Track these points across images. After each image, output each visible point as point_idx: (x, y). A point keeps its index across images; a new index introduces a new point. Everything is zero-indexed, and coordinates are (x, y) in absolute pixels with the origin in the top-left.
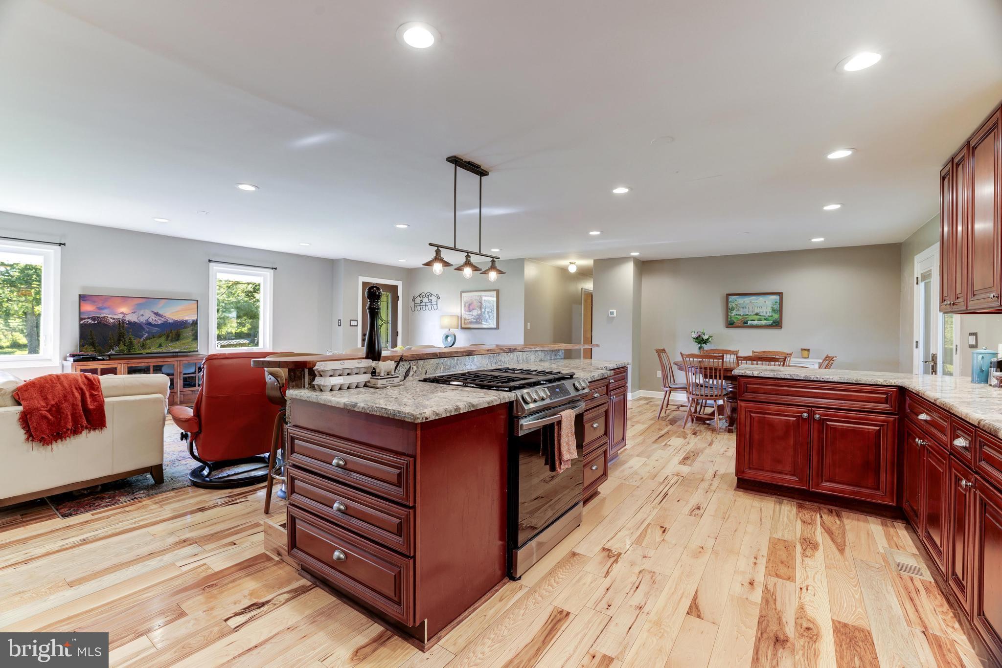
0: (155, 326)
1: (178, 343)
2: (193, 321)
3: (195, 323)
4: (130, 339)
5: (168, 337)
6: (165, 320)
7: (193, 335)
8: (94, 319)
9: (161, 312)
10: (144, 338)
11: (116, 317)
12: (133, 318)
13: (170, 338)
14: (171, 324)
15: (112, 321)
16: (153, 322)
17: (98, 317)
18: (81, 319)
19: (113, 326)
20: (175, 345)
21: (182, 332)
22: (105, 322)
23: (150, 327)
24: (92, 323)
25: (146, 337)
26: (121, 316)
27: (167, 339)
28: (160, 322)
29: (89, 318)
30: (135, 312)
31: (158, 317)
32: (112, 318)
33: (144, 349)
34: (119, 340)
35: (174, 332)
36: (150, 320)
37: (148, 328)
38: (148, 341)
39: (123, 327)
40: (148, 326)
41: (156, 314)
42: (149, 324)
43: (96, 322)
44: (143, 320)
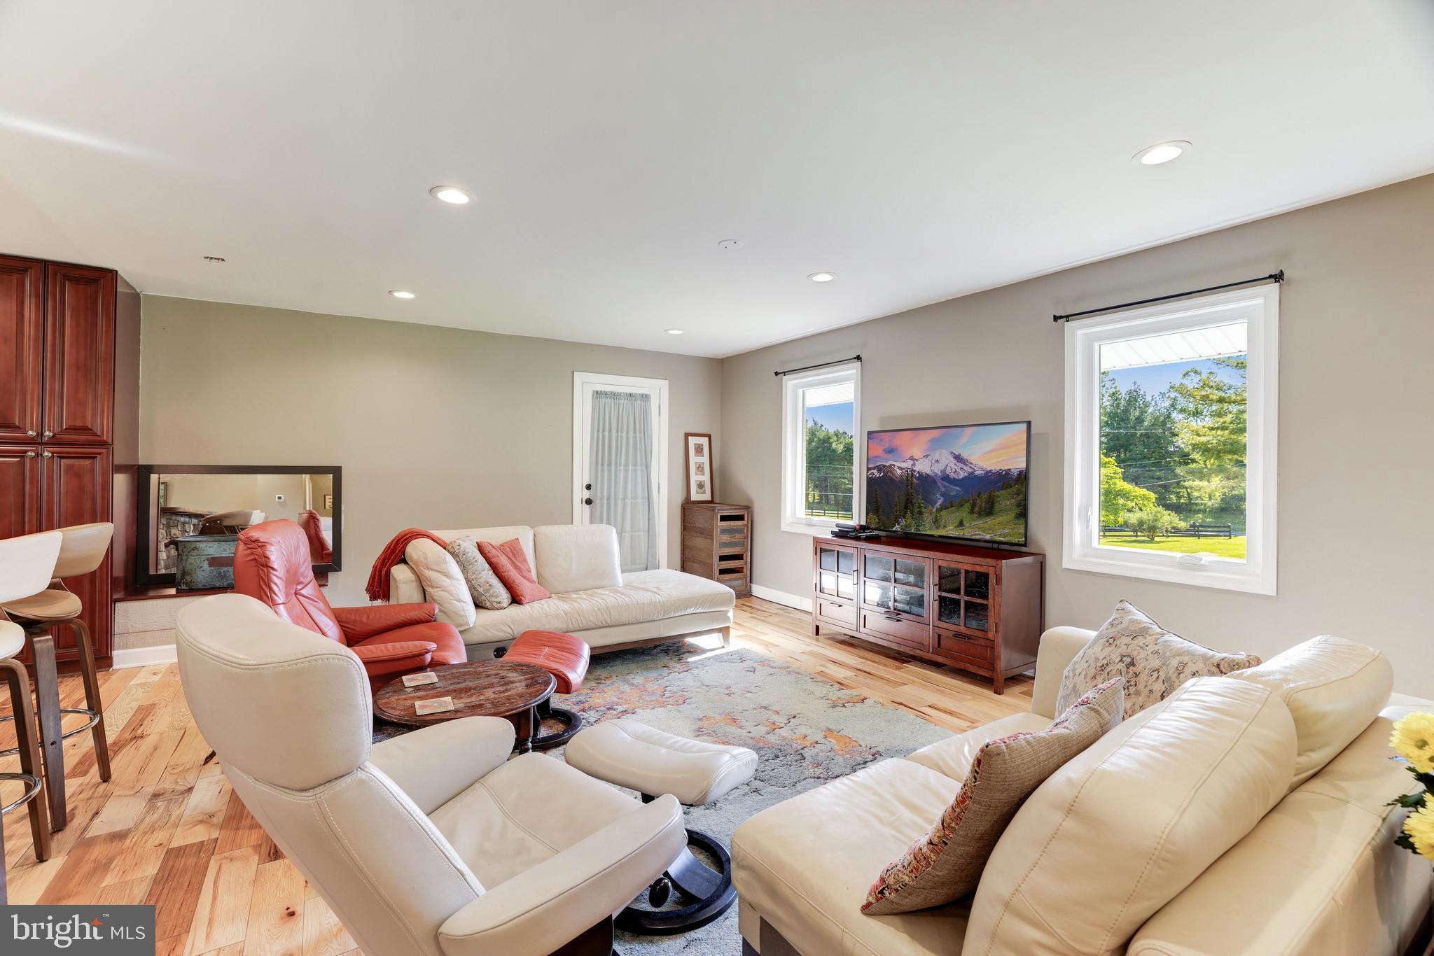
0: (955, 482)
1: (991, 521)
2: (1020, 473)
3: (1023, 478)
4: (919, 507)
5: (973, 506)
6: (971, 470)
7: (1018, 505)
8: (879, 468)
9: (964, 455)
10: (938, 505)
11: (904, 465)
12: (923, 467)
13: (976, 509)
14: (979, 478)
15: (899, 472)
16: (952, 475)
17: (884, 466)
18: (869, 469)
19: (900, 482)
20: (986, 526)
21: (998, 496)
22: (891, 475)
23: (947, 484)
24: (878, 476)
25: (940, 505)
26: (907, 465)
27: (972, 512)
28: (962, 475)
29: (874, 468)
30: (927, 456)
31: (960, 465)
32: (899, 467)
33: (938, 528)
34: (906, 507)
35: (984, 496)
36: (948, 470)
37: (944, 486)
38: (943, 513)
39: (912, 483)
40: (944, 482)
41: (958, 458)
42: (946, 478)
43: (882, 475)
44: (937, 469)
